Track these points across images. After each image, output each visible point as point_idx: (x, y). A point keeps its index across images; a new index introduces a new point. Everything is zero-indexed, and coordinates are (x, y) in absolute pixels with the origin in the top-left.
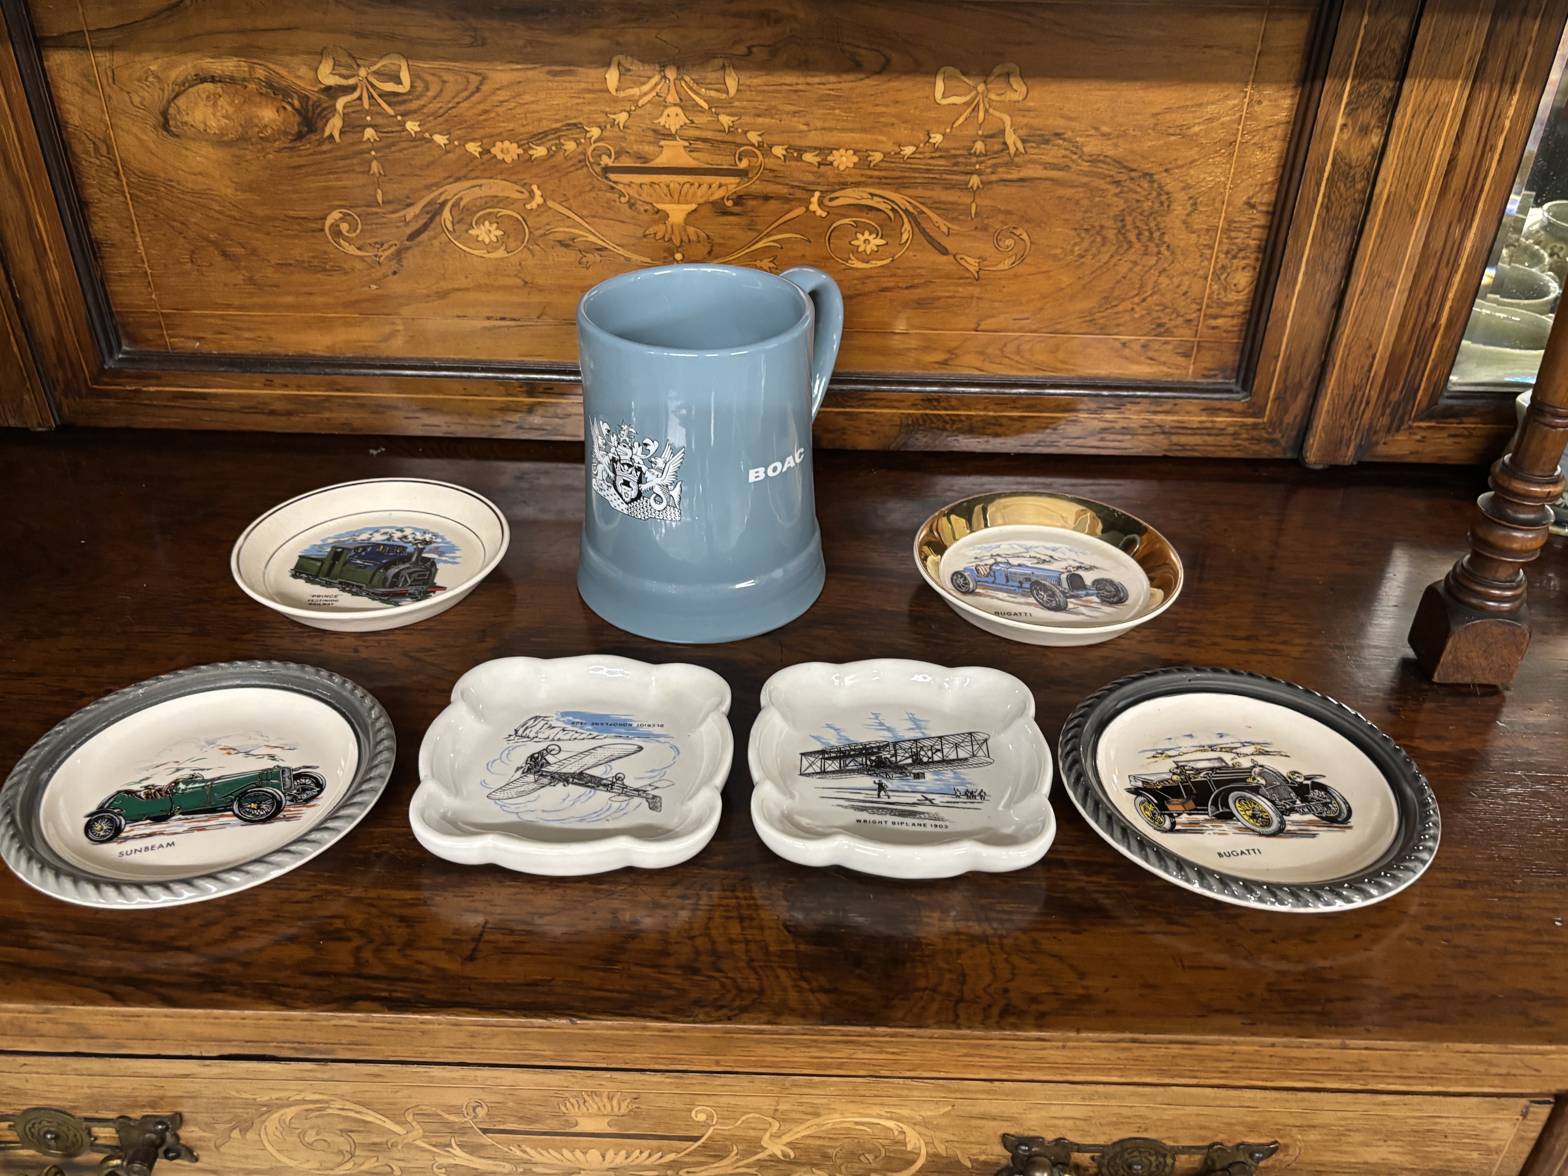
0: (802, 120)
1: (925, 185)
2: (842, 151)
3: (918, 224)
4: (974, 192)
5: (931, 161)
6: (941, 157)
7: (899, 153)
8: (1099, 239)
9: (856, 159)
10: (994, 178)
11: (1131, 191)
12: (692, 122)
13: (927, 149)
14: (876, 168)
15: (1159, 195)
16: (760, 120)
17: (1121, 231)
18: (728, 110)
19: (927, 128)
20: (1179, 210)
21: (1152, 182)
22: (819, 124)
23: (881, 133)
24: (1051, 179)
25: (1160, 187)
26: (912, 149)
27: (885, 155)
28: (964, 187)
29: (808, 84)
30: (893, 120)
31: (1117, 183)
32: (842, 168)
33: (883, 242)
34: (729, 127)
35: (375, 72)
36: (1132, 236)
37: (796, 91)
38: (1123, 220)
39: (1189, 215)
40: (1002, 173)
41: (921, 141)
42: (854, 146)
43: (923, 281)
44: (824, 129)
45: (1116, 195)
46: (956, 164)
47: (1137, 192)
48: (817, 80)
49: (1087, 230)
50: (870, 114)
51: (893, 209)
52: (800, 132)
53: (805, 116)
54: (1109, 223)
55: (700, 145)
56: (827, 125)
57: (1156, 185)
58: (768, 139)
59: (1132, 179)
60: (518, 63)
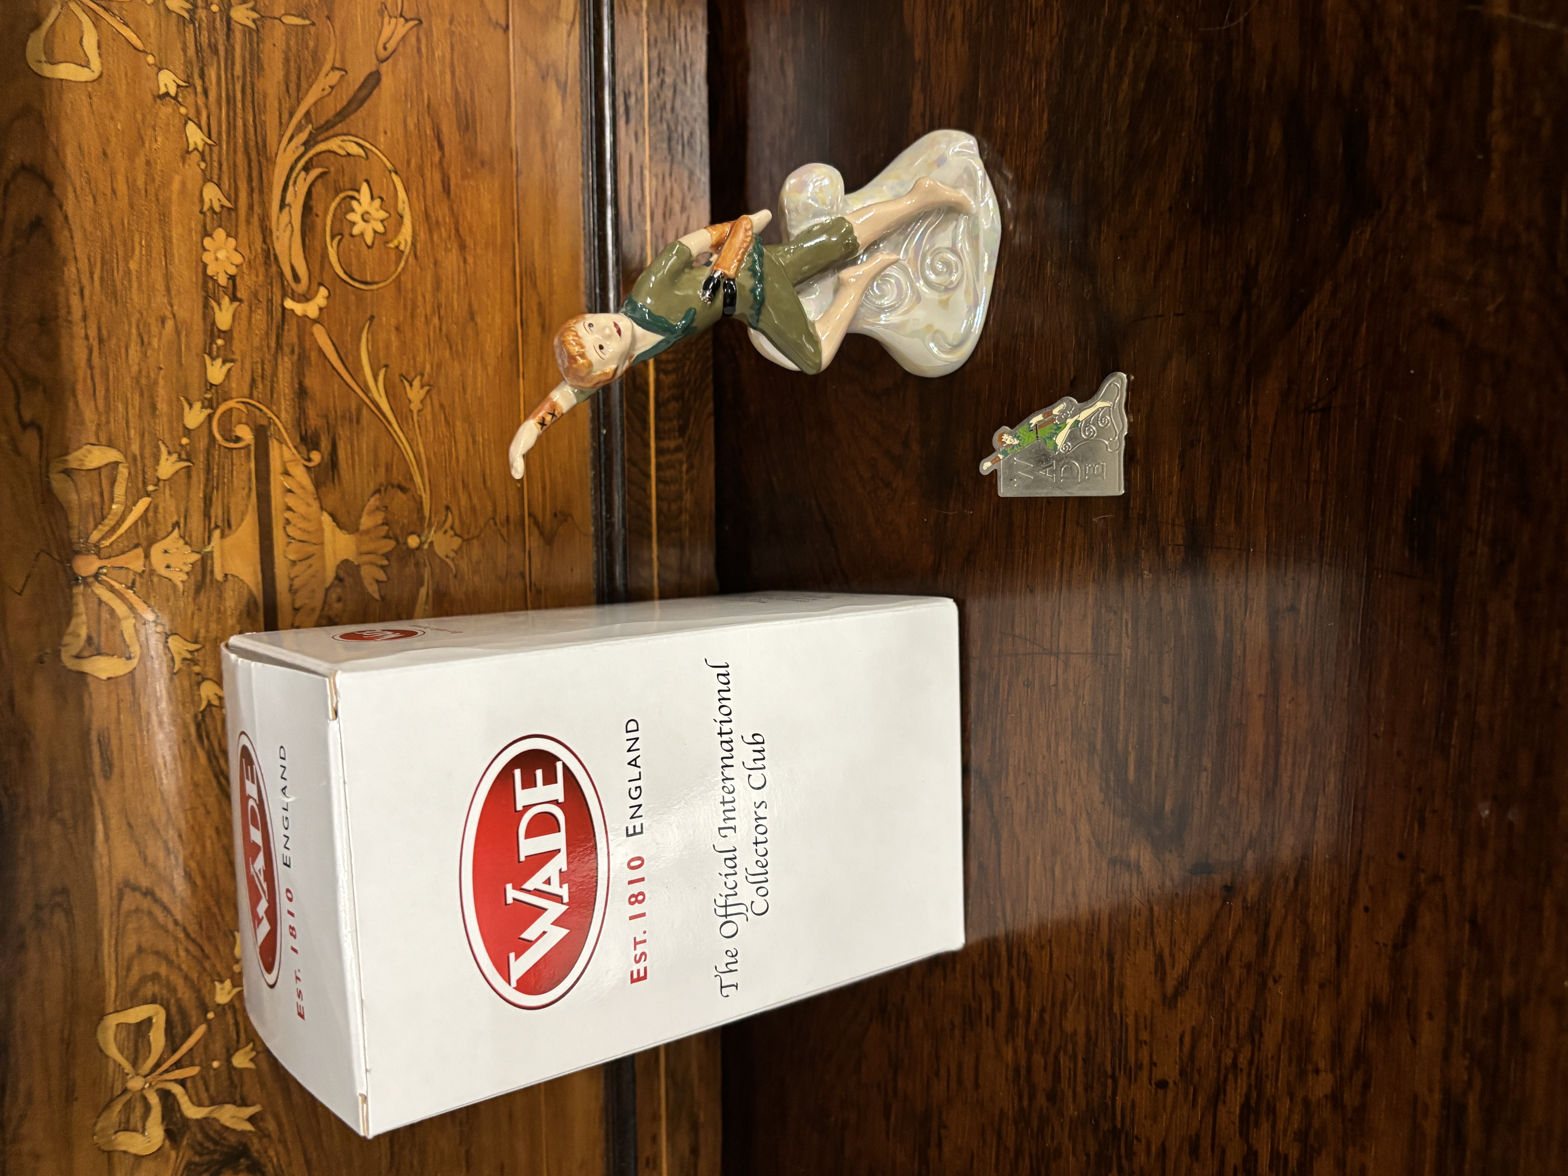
0: (155, 330)
1: (258, 109)
2: (207, 258)
3: (329, 125)
4: (263, 18)
5: (212, 95)
6: (202, 76)
7: (202, 154)
9: (220, 233)
12: (177, 524)
13: (190, 99)
14: (232, 196)
16: (162, 407)
18: (149, 462)
19: (149, 98)
22: (160, 299)
23: (166, 184)
26: (191, 127)
27: (207, 179)
28: (254, 35)
29: (85, 318)
30: (140, 161)
32: (238, 259)
33: (365, 188)
34: (180, 459)
35: (135, 1064)
37: (101, 341)
41: (176, 111)
42: (195, 237)
43: (428, 120)
44: (168, 290)
46: (214, 47)
48: (75, 301)
50: (131, 205)
51: (306, 169)
52: (178, 332)
53: (147, 325)
55: (217, 511)
56: (160, 286)
58: (195, 392)
60: (93, 832)
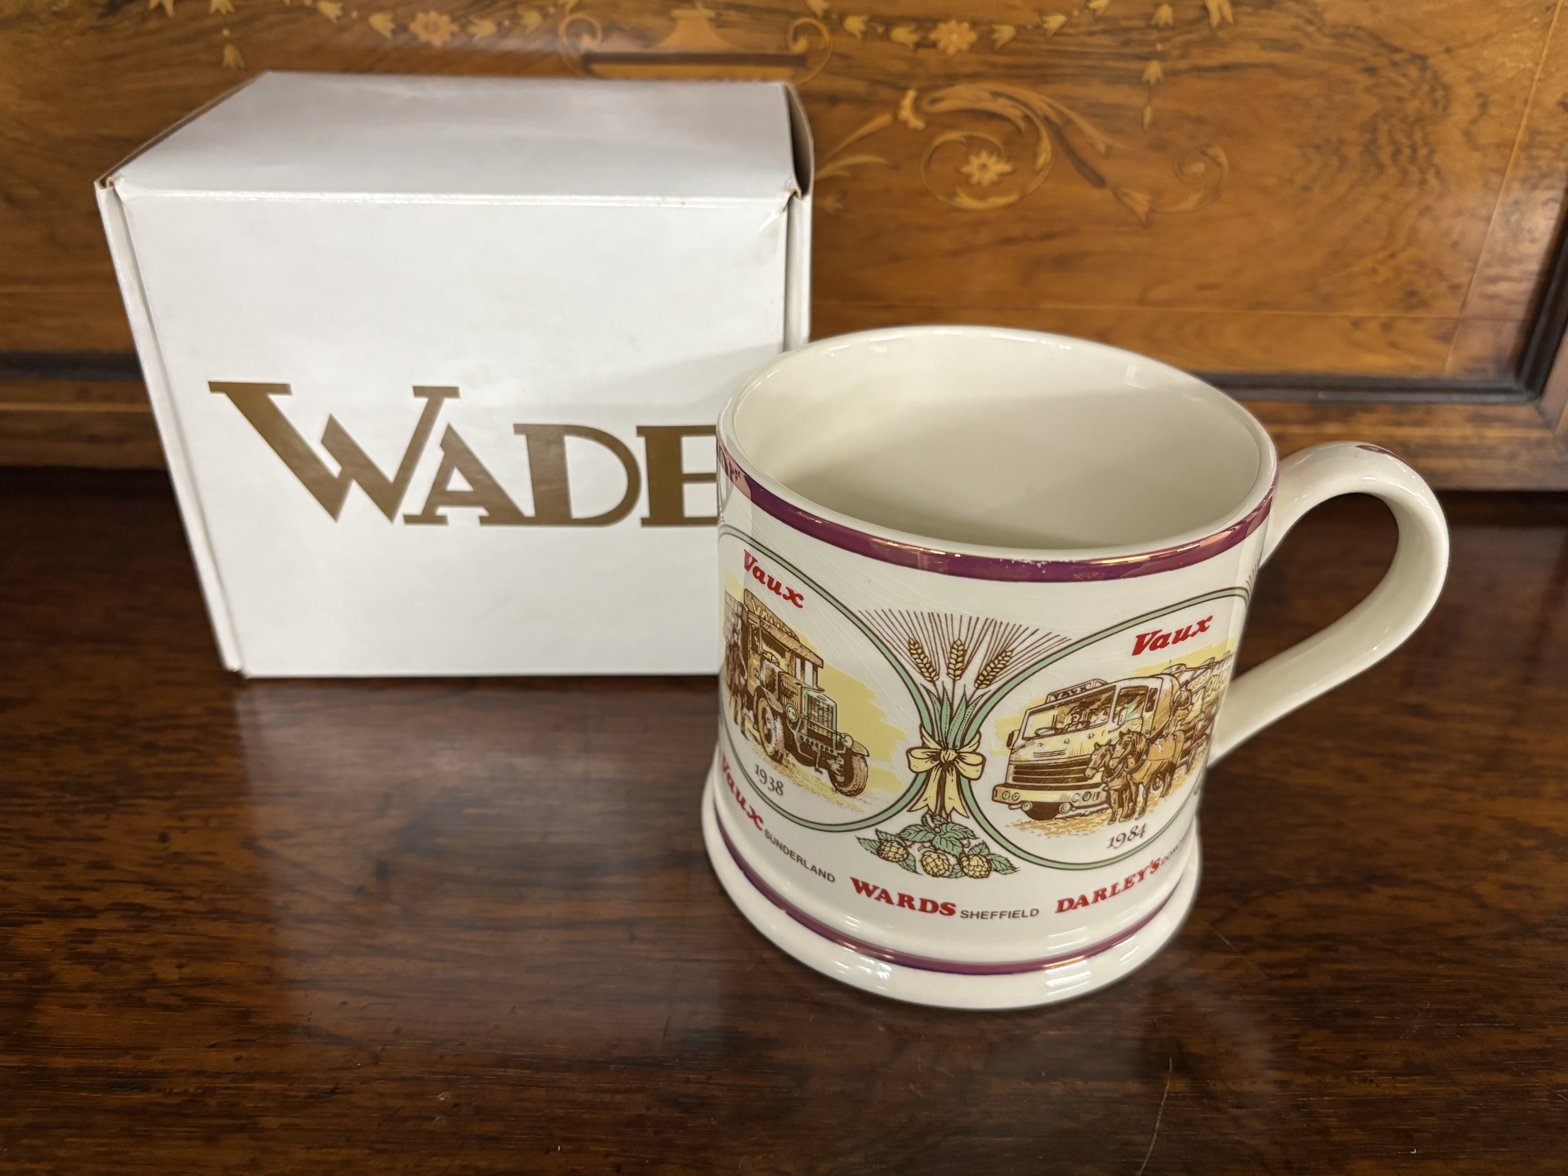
1: (1076, 78)
2: (953, 23)
3: (1061, 139)
4: (1151, 89)
5: (1089, 39)
7: (1040, 27)
8: (1334, 161)
9: (972, 36)
10: (1183, 64)
11: (1392, 83)
13: (1084, 19)
14: (1004, 50)
15: (1433, 90)
17: (1370, 148)
20: (1460, 114)
21: (1424, 68)
24: (1272, 66)
25: (1436, 77)
26: (1061, 19)
27: (1018, 29)
31: (1371, 71)
32: (951, 51)
33: (1007, 168)
36: (1385, 156)
38: (1374, 130)
39: (1474, 121)
40: (1198, 58)
41: (1075, 6)
42: (971, 15)
43: (1065, 227)
45: (1367, 90)
46: (1126, 43)
47: (1398, 85)
49: (1317, 147)
51: (1026, 118)
54: (1352, 135)
55: (733, 16)
57: (1429, 74)
58: (839, 5)
59: (1394, 64)
